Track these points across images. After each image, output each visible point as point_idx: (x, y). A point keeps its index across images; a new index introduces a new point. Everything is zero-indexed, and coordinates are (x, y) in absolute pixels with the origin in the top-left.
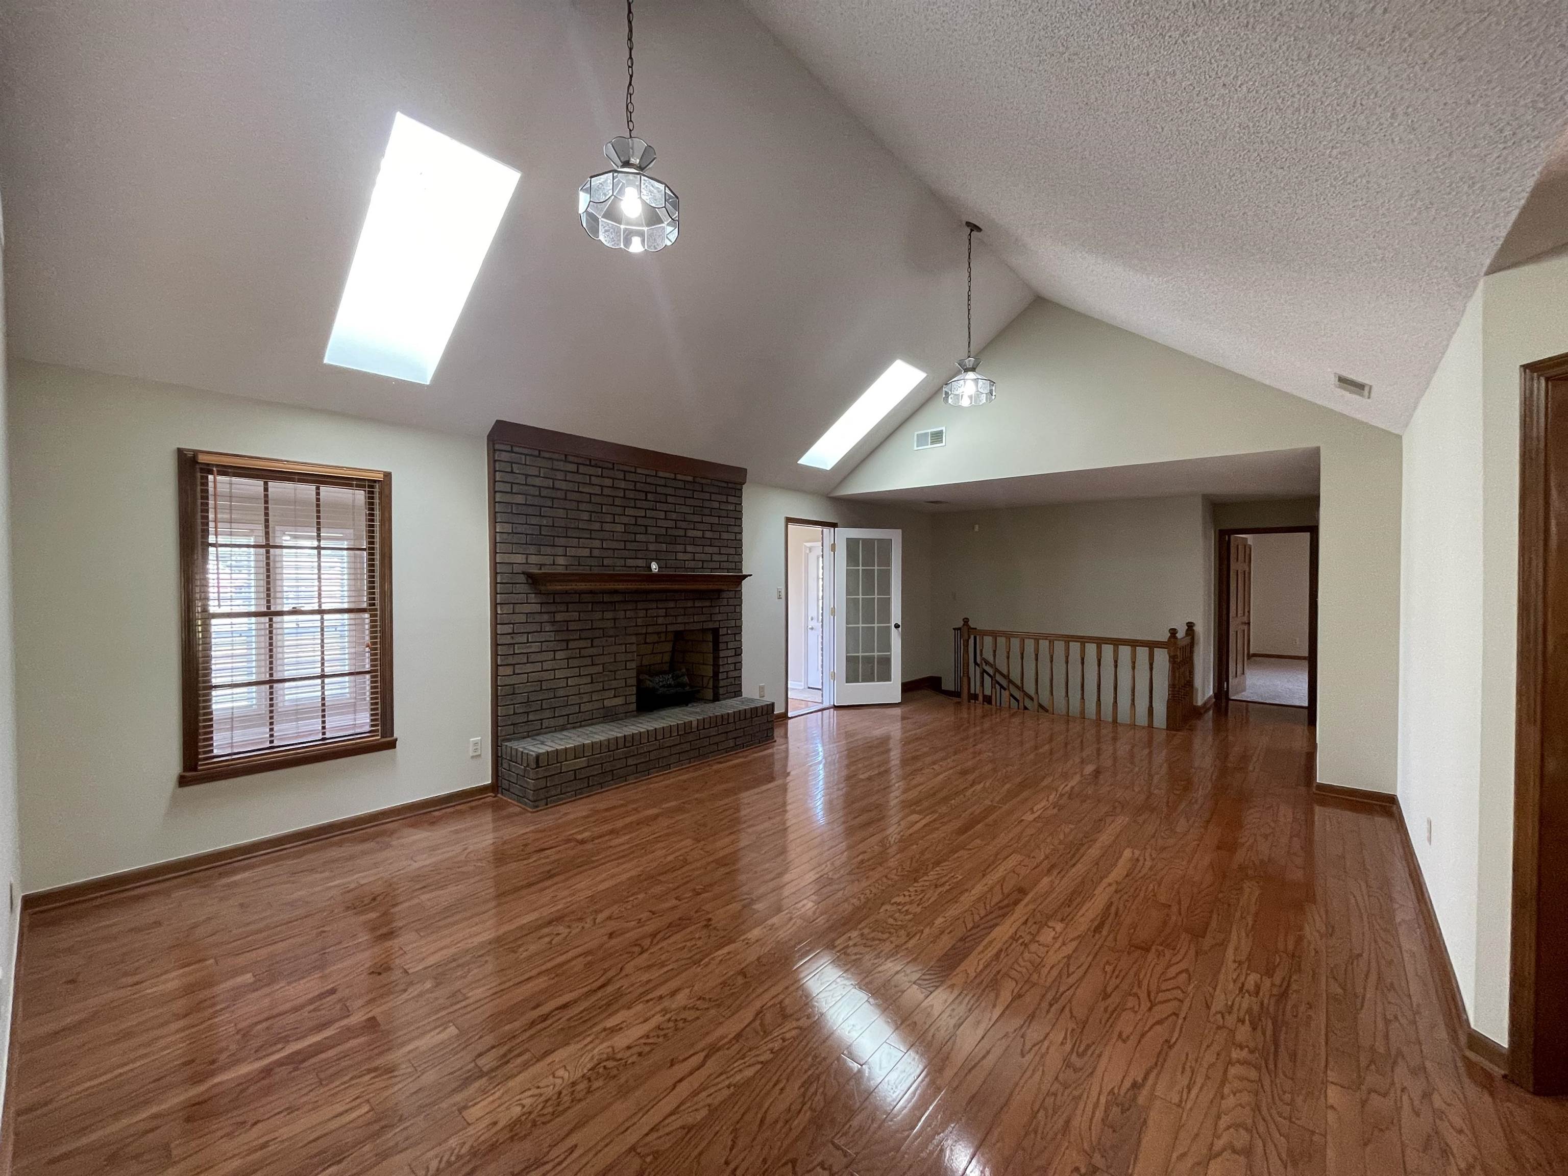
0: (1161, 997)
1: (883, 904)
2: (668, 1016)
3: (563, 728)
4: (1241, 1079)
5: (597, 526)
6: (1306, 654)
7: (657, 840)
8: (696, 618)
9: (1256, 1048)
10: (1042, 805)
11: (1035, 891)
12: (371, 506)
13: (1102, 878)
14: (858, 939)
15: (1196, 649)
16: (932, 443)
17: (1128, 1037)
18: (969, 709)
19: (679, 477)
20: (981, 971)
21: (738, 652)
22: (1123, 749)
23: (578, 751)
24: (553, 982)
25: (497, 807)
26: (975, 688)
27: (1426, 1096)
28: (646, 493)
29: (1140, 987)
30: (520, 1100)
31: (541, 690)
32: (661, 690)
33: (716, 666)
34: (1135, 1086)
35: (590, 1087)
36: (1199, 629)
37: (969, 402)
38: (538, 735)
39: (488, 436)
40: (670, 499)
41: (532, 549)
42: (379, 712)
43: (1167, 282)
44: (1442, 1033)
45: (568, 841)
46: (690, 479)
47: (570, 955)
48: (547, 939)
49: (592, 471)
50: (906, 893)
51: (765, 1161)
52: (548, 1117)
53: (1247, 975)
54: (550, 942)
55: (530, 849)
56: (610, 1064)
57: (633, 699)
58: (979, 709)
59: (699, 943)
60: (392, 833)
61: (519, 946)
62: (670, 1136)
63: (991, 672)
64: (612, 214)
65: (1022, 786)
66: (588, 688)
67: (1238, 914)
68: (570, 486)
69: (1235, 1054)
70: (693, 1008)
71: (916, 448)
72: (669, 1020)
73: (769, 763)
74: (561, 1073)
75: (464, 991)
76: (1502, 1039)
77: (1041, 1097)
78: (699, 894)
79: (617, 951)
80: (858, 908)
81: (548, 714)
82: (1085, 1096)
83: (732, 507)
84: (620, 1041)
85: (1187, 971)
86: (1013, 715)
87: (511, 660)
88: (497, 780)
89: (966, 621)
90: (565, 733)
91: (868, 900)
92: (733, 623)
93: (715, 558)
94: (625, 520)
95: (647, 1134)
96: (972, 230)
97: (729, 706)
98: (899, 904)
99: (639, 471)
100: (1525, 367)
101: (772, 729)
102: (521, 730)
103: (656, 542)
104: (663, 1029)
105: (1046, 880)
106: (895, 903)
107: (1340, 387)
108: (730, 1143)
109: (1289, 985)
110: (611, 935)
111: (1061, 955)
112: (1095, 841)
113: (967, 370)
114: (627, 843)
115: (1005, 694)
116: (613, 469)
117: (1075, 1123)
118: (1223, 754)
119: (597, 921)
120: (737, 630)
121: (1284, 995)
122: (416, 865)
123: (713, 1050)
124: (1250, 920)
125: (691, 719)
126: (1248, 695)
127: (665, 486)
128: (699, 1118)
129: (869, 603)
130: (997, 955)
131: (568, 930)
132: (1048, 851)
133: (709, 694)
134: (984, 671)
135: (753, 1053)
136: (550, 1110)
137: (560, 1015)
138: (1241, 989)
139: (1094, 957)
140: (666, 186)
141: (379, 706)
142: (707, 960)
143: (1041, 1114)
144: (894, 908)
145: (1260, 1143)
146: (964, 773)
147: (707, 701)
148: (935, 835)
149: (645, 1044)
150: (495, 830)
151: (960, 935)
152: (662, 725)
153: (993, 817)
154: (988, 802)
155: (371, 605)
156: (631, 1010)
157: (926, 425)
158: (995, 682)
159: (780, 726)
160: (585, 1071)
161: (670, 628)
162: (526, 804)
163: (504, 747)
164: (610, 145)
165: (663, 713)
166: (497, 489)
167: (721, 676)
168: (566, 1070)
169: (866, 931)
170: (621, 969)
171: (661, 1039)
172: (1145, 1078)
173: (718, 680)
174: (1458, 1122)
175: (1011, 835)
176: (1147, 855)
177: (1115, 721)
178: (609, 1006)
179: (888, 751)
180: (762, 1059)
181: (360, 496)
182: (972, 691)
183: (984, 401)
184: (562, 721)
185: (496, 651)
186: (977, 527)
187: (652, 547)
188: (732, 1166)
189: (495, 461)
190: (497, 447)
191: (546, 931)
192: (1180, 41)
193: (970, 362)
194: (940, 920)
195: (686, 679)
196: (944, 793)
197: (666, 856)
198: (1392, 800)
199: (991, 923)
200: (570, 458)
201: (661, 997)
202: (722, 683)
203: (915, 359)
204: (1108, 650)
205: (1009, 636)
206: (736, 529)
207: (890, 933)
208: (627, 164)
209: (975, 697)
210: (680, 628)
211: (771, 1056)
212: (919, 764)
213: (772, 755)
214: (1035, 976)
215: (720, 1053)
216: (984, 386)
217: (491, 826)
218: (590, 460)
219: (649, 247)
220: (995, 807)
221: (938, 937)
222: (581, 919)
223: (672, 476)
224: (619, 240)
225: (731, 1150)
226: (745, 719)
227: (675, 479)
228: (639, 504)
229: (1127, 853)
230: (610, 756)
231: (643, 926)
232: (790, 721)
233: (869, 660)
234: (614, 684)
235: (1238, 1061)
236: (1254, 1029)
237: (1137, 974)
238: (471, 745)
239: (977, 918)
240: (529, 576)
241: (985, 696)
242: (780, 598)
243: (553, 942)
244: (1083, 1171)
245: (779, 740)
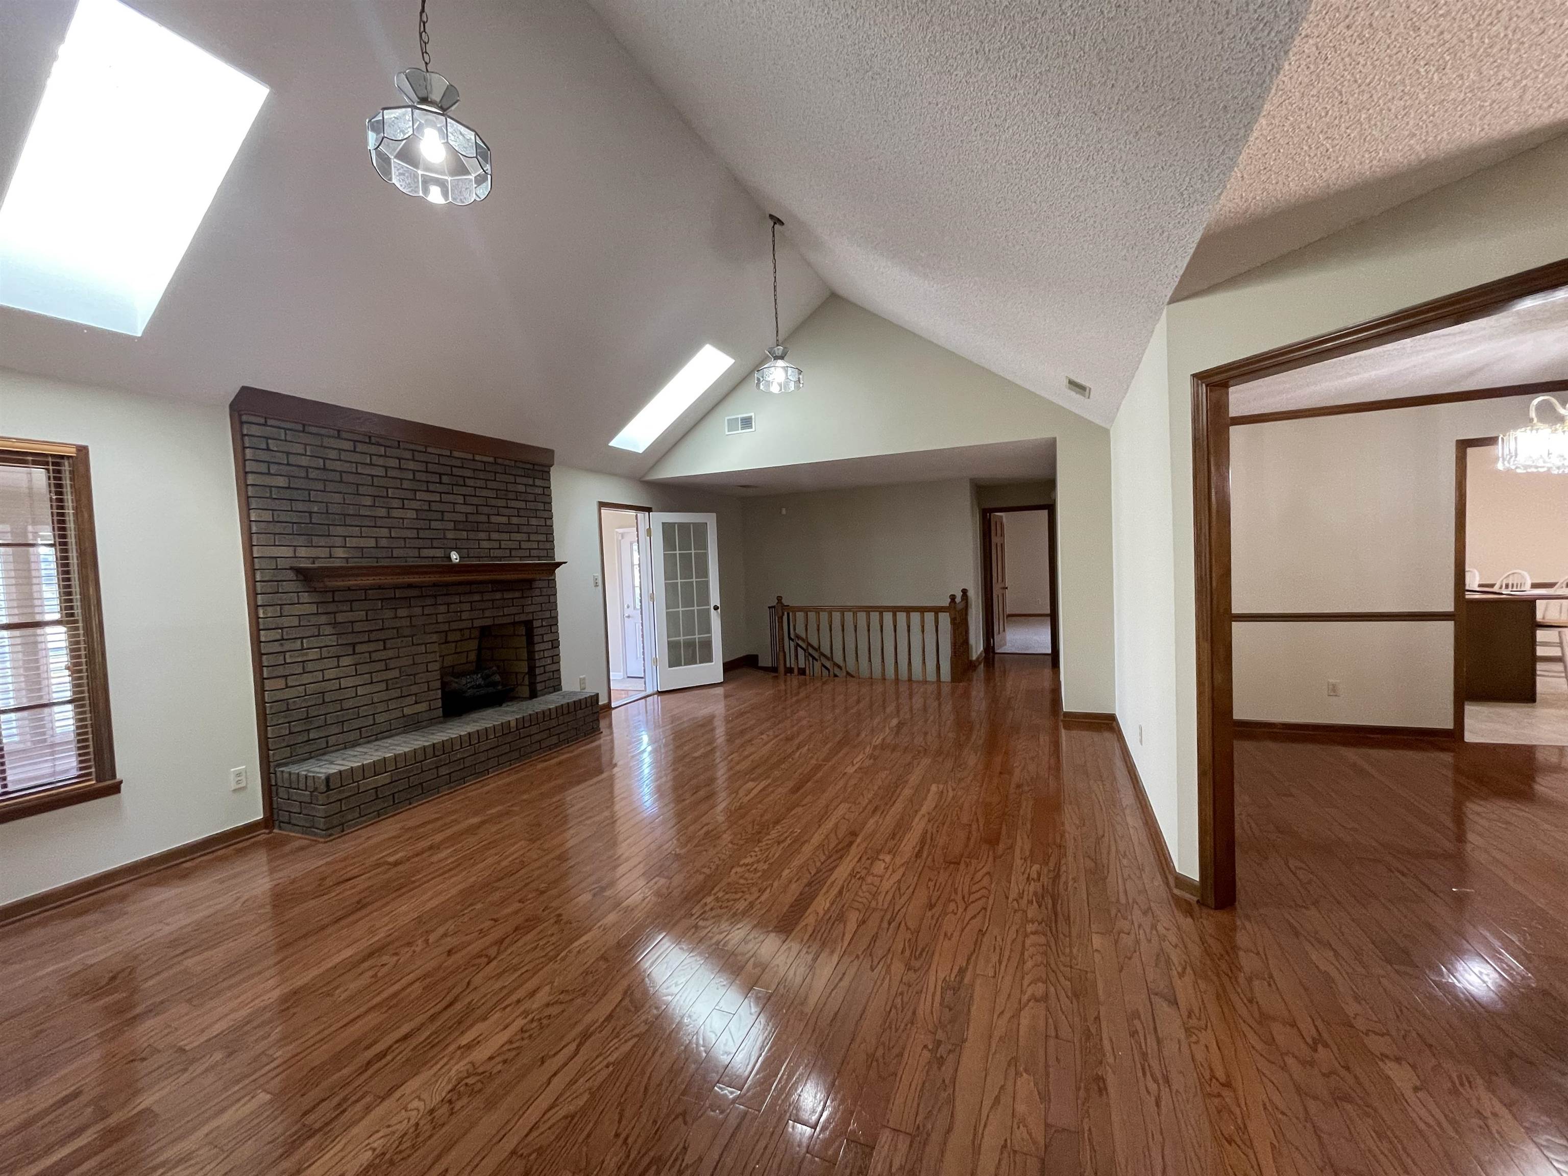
0: (973, 898)
1: (732, 867)
2: (530, 1017)
3: (354, 744)
4: (1033, 945)
5: (383, 512)
6: (1048, 611)
7: (487, 847)
8: (506, 611)
9: (1043, 919)
10: (860, 759)
11: (864, 832)
12: (58, 487)
13: (916, 812)
14: (713, 904)
15: (970, 610)
16: (743, 428)
17: (952, 934)
18: (785, 681)
19: (478, 458)
20: (828, 909)
21: (555, 644)
22: (918, 702)
23: (378, 767)
24: (386, 1015)
25: (272, 845)
26: (791, 662)
27: (1154, 927)
28: (440, 475)
29: (956, 893)
30: (369, 1144)
31: (324, 702)
32: (470, 692)
33: (531, 658)
34: (962, 971)
35: (452, 1109)
36: (971, 594)
37: (779, 388)
38: (324, 754)
39: (232, 406)
40: (470, 482)
41: (301, 540)
42: (91, 750)
43: (944, 289)
44: (1158, 881)
45: (378, 865)
46: (491, 460)
47: (404, 982)
48: (371, 973)
49: (373, 449)
50: (753, 854)
51: (655, 1122)
52: (408, 1152)
53: (1031, 867)
54: (375, 975)
55: (329, 882)
56: (470, 1081)
57: (439, 703)
58: (794, 681)
59: (554, 939)
60: (123, 898)
61: (336, 988)
62: (552, 1130)
63: (804, 646)
64: (408, 155)
65: (841, 744)
66: (384, 696)
67: (1020, 822)
68: (346, 467)
69: (1030, 928)
70: (556, 1002)
71: (727, 433)
72: (532, 1021)
73: (596, 754)
74: (416, 1104)
75: (270, 1052)
76: (1195, 876)
77: (891, 999)
78: (543, 893)
79: (459, 967)
80: (709, 876)
81: (335, 729)
82: (925, 990)
83: (540, 491)
84: (480, 1055)
85: (988, 873)
86: (824, 683)
87: (281, 671)
88: (272, 814)
89: (779, 599)
90: (358, 749)
91: (718, 866)
92: (547, 615)
93: (524, 545)
94: (416, 505)
95: (526, 1136)
96: (775, 223)
97: (550, 702)
98: (747, 865)
99: (429, 450)
100: (1194, 376)
101: (598, 720)
102: (300, 751)
103: (455, 529)
104: (526, 1031)
105: (872, 821)
106: (744, 864)
107: (1069, 388)
108: (617, 1117)
109: (1059, 870)
110: (450, 953)
111: (892, 881)
112: (907, 782)
113: (776, 358)
114: (452, 856)
115: (817, 665)
116: (399, 447)
117: (920, 1012)
118: (994, 700)
119: (430, 941)
120: (553, 622)
121: (1058, 876)
122: (167, 929)
123: (585, 1036)
124: (1029, 826)
125: (510, 719)
126: (1008, 648)
127: (462, 467)
128: (581, 1103)
129: (687, 586)
130: (840, 892)
131: (396, 958)
132: (870, 796)
133: (525, 691)
134: (798, 645)
135: (628, 1028)
136: (408, 1144)
137: (402, 1048)
138: (1028, 878)
139: (919, 877)
140: (477, 134)
141: (91, 743)
142: (563, 954)
143: (893, 1011)
144: (743, 869)
145: (1052, 989)
146: (788, 739)
147: (525, 699)
148: (771, 798)
149: (509, 1050)
150: (272, 871)
151: (805, 881)
152: (476, 728)
153: (819, 775)
154: (813, 762)
155: (68, 615)
156: (487, 1022)
157: (736, 410)
158: (808, 655)
159: (604, 717)
160: (444, 1094)
161: (477, 623)
162: (315, 834)
163: (278, 774)
164: (403, 76)
165: (475, 716)
166: (247, 470)
167: (538, 671)
168: (420, 1099)
169: (720, 894)
170: (469, 983)
171: (526, 1042)
172: (968, 963)
173: (535, 675)
174: (1174, 940)
175: (838, 787)
176: (949, 787)
177: (910, 680)
178: (461, 1023)
179: (713, 730)
180: (637, 1032)
181: (39, 476)
182: (788, 665)
183: (793, 389)
184: (354, 735)
185: (261, 661)
186: (784, 511)
187: (450, 535)
188: (623, 1136)
189: (243, 435)
190: (244, 418)
191: (366, 965)
192: (964, 80)
193: (779, 350)
194: (786, 872)
195: (497, 678)
196: (775, 759)
197: (499, 863)
198: (1112, 718)
199: (832, 865)
200: (344, 435)
201: (519, 1001)
202: (539, 679)
203: (724, 343)
204: (901, 616)
205: (818, 610)
206: (546, 515)
207: (743, 892)
208: (424, 100)
209: (790, 670)
210: (488, 622)
211: (647, 1027)
212: (747, 737)
213: (599, 746)
214: (874, 904)
215: (593, 1038)
216: (792, 375)
217: (265, 868)
218: (370, 437)
219: (454, 199)
220: (820, 765)
221: (787, 886)
222: (409, 944)
223: (470, 456)
224: (417, 187)
225: (620, 1122)
226: (569, 713)
227: (474, 460)
228: (432, 487)
229: (934, 788)
230: (417, 767)
231: (485, 936)
232: (613, 712)
233: (690, 645)
234: (414, 689)
235: (1032, 933)
236: (1040, 907)
237: (953, 884)
238: (232, 777)
239: (818, 864)
240: (298, 571)
241: (799, 669)
242: (596, 586)
243: (380, 975)
244: (930, 1047)
245: (605, 731)
